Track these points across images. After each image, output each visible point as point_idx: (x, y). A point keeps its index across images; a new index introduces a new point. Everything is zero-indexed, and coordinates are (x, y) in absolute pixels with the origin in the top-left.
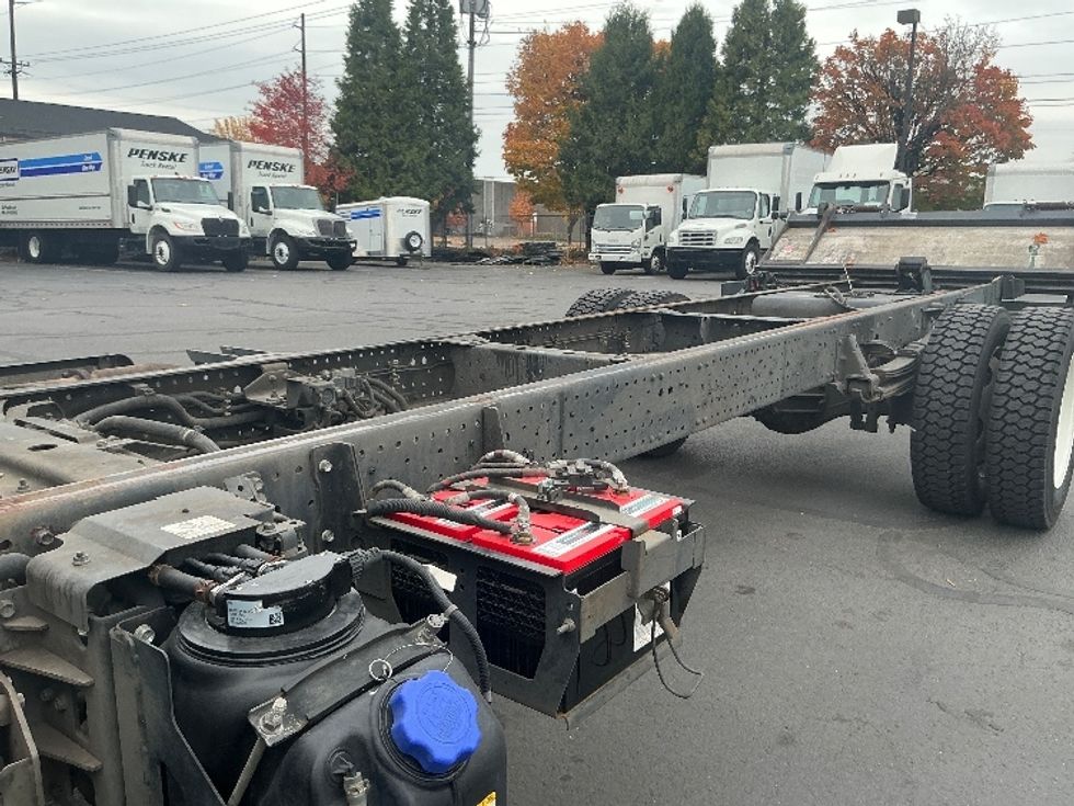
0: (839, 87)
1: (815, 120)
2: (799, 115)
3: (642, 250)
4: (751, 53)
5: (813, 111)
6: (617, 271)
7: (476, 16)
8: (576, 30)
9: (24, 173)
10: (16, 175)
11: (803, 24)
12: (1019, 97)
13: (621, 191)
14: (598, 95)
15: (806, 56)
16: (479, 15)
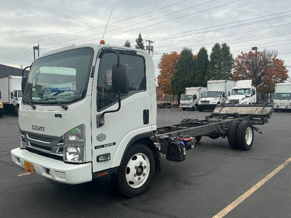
0: (239, 64)
1: (233, 72)
2: (229, 72)
3: (192, 105)
4: (216, 58)
5: (233, 71)
6: (186, 110)
7: (150, 51)
8: (175, 54)
9: (52, 92)
10: (50, 92)
11: (229, 51)
12: (284, 66)
13: (186, 91)
14: (180, 69)
15: (230, 58)
16: (151, 50)
